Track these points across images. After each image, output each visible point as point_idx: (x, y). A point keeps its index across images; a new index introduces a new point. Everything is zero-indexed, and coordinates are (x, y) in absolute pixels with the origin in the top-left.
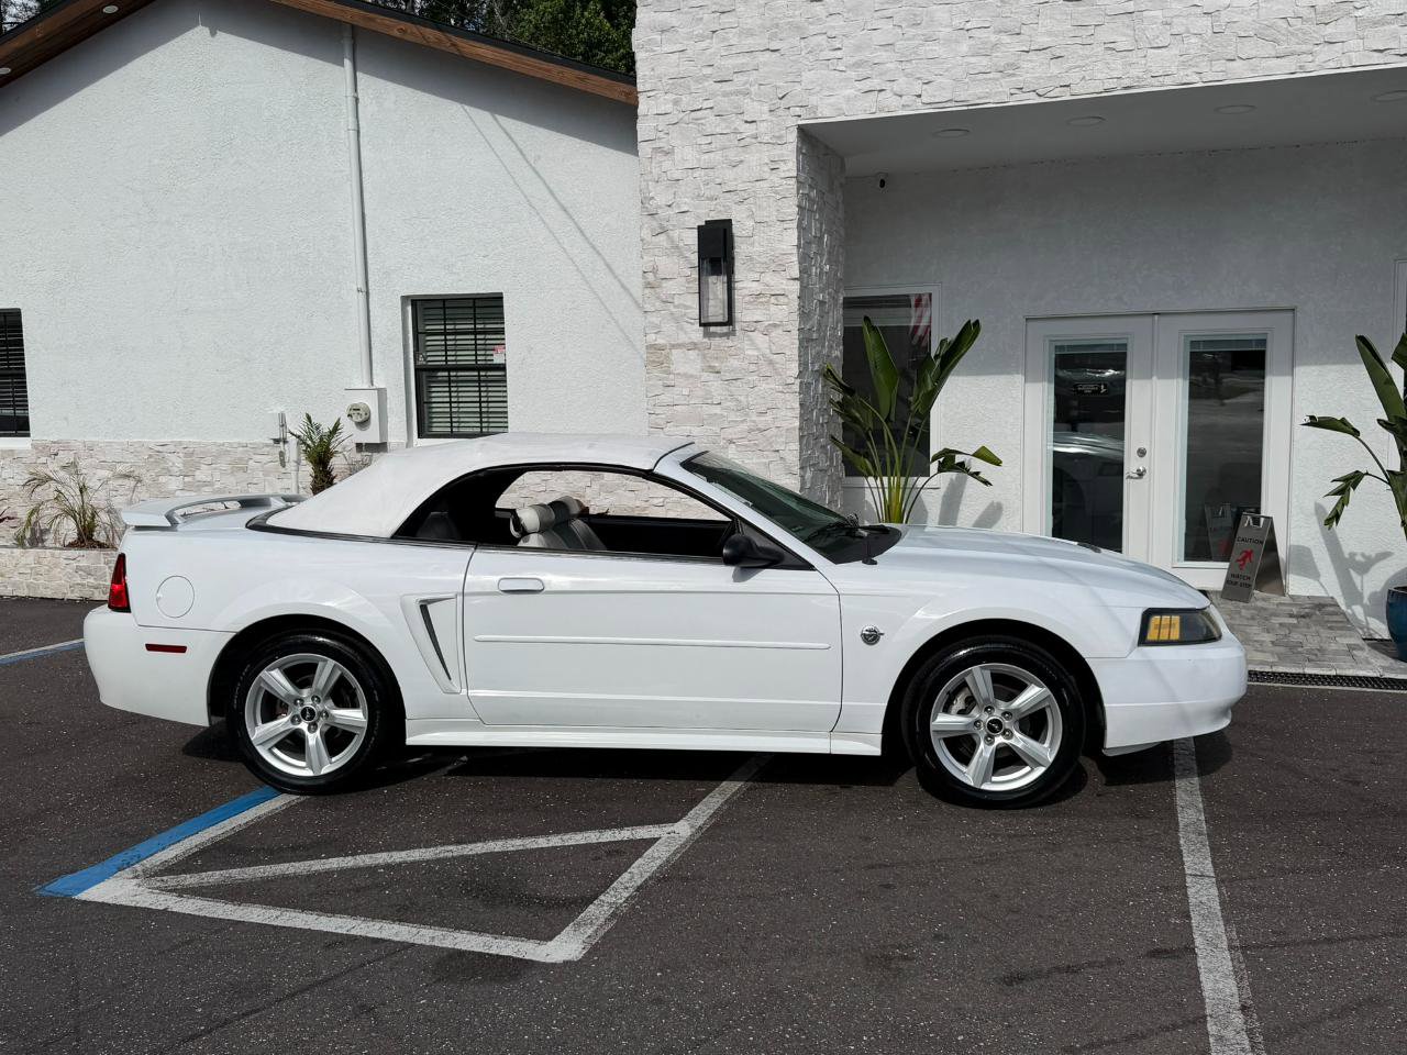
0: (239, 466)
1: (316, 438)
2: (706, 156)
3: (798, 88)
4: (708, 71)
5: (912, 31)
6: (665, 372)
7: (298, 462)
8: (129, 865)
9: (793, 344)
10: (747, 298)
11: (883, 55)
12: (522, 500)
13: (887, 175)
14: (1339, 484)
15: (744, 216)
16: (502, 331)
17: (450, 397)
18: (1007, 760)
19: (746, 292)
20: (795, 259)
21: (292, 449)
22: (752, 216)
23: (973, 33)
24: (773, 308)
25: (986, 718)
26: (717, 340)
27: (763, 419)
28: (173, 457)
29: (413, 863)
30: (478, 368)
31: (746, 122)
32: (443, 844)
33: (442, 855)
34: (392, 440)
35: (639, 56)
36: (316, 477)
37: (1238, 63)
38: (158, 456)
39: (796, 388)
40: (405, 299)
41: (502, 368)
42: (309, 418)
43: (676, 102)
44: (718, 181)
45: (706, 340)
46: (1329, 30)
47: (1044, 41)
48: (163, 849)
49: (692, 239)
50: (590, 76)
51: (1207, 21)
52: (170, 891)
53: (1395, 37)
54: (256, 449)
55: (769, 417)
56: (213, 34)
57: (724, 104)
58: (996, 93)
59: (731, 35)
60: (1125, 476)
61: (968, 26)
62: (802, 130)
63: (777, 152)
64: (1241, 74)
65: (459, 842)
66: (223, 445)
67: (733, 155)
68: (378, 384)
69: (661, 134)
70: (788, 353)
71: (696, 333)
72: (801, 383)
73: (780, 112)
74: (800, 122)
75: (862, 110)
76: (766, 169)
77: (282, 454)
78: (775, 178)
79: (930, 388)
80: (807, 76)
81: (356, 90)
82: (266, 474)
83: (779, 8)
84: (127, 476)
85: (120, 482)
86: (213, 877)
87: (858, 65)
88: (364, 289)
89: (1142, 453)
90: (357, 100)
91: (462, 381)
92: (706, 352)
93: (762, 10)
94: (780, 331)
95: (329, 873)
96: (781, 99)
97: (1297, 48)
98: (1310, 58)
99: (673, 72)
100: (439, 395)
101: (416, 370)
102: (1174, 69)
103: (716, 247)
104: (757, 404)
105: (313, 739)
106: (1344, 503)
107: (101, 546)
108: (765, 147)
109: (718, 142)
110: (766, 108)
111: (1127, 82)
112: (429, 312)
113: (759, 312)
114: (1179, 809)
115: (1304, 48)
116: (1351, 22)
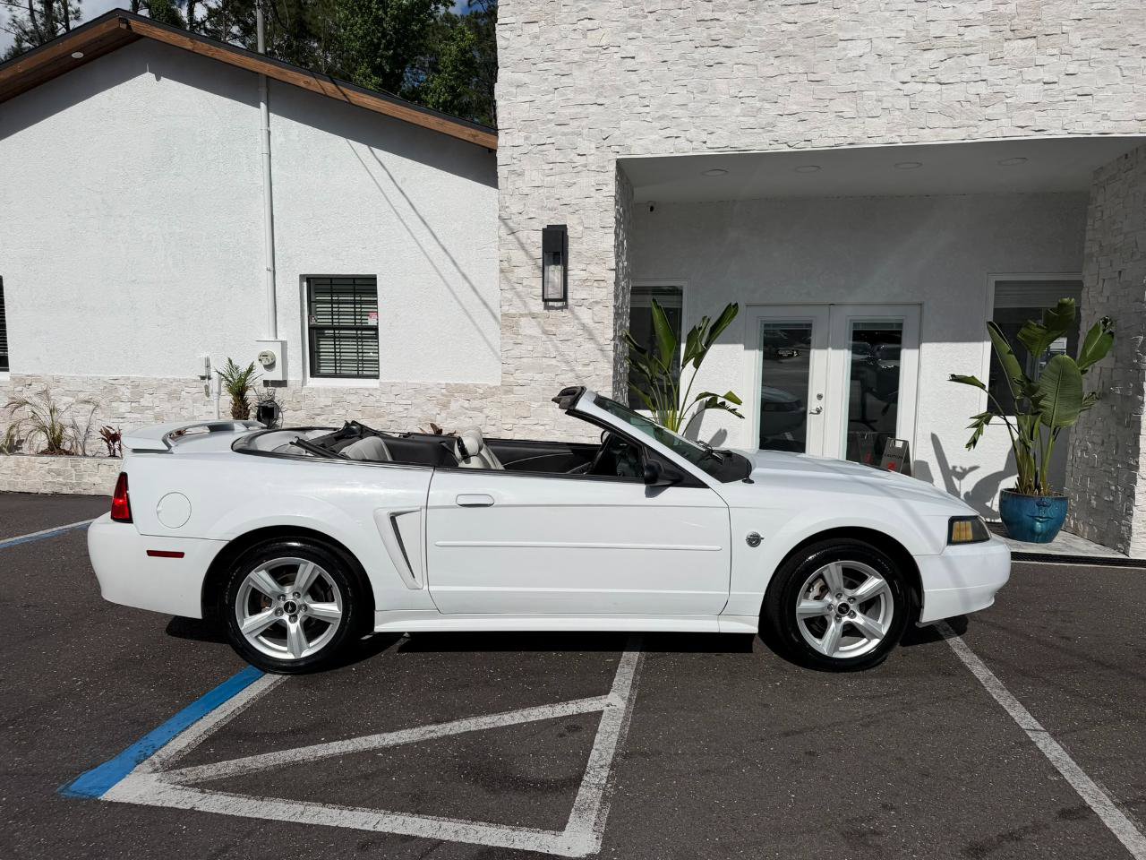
0: (174, 396)
1: (236, 376)
2: (549, 178)
3: (617, 132)
4: (551, 117)
5: (699, 97)
6: (514, 334)
7: (219, 393)
8: (147, 757)
9: (610, 316)
10: (577, 282)
11: (679, 112)
12: (389, 423)
13: (655, 203)
14: (976, 420)
15: (576, 222)
16: (375, 302)
17: (335, 348)
18: (851, 632)
19: (575, 278)
20: (612, 255)
21: (214, 384)
22: (582, 223)
23: (743, 100)
24: (596, 289)
25: (836, 603)
26: (553, 312)
28: (123, 389)
29: (406, 745)
30: (357, 329)
31: (579, 155)
32: (424, 724)
33: (428, 736)
34: (291, 379)
35: (500, 103)
36: (235, 405)
37: (927, 131)
38: (111, 388)
39: (612, 347)
40: (303, 277)
41: (375, 329)
42: (230, 361)
43: (526, 138)
44: (558, 196)
45: (546, 311)
46: (989, 111)
47: (794, 108)
48: (175, 737)
49: (538, 238)
50: (447, 122)
51: (906, 100)
52: (193, 786)
53: (1032, 118)
54: (186, 383)
55: (591, 368)
56: (158, 79)
57: (563, 141)
58: (759, 143)
59: (568, 92)
60: (808, 412)
61: (741, 95)
62: (618, 162)
63: (600, 177)
64: (929, 138)
65: (438, 722)
66: (161, 380)
67: (568, 178)
68: (281, 338)
69: (515, 161)
70: (606, 322)
71: (538, 306)
72: (614, 343)
73: (603, 149)
74: (618, 157)
75: (665, 150)
76: (593, 189)
77: (207, 387)
78: (599, 196)
79: (700, 351)
80: (624, 124)
81: (269, 126)
82: (195, 401)
83: (604, 74)
84: (87, 402)
85: (81, 406)
86: (229, 767)
87: (661, 118)
88: (272, 269)
89: (820, 397)
90: (269, 132)
91: (344, 337)
92: (545, 320)
93: (592, 75)
94: (600, 306)
95: (334, 758)
96: (604, 139)
97: (966, 122)
98: (975, 129)
99: (525, 116)
100: (326, 347)
101: (309, 328)
102: (883, 133)
103: (555, 245)
104: (582, 358)
105: (294, 628)
106: (979, 432)
107: (68, 453)
108: (593, 174)
109: (557, 168)
110: (593, 146)
111: (851, 140)
112: (320, 287)
113: (585, 293)
114: (969, 666)
115: (971, 122)
116: (1003, 108)
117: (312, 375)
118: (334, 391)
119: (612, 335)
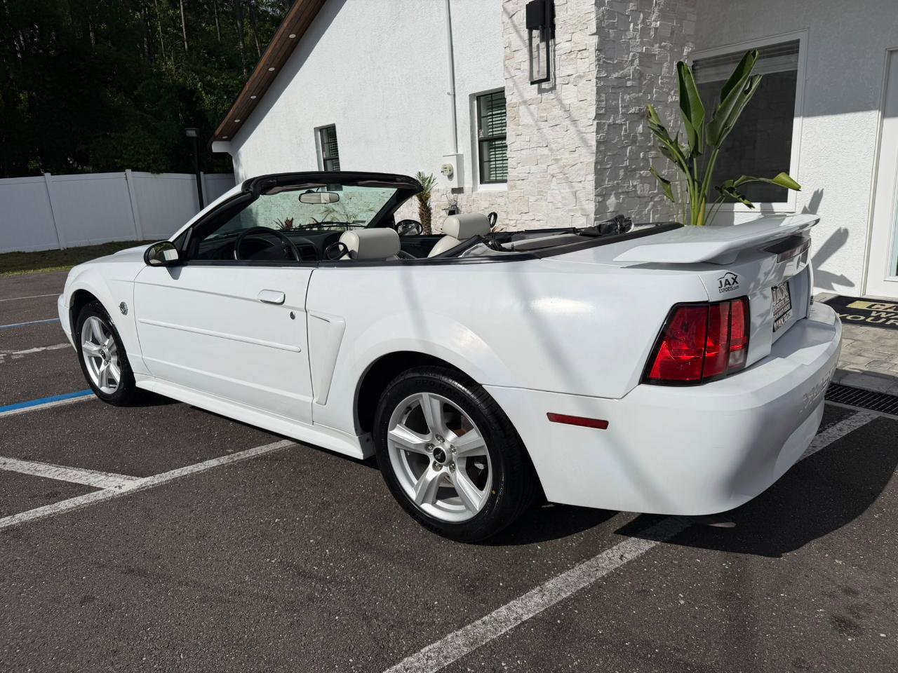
6: (516, 124)
9: (592, 91)
10: (563, 57)
19: (561, 52)
20: (593, 16)
24: (579, 61)
26: (545, 95)
27: (573, 156)
34: (465, 186)
39: (594, 128)
40: (473, 96)
45: (539, 96)
55: (576, 155)
68: (460, 152)
70: (589, 98)
71: (532, 91)
72: (597, 123)
88: (451, 92)
91: (498, 147)
92: (540, 105)
94: (584, 81)
101: (479, 141)
104: (569, 144)
113: (570, 67)
117: (482, 182)
118: (490, 195)
119: (593, 115)
